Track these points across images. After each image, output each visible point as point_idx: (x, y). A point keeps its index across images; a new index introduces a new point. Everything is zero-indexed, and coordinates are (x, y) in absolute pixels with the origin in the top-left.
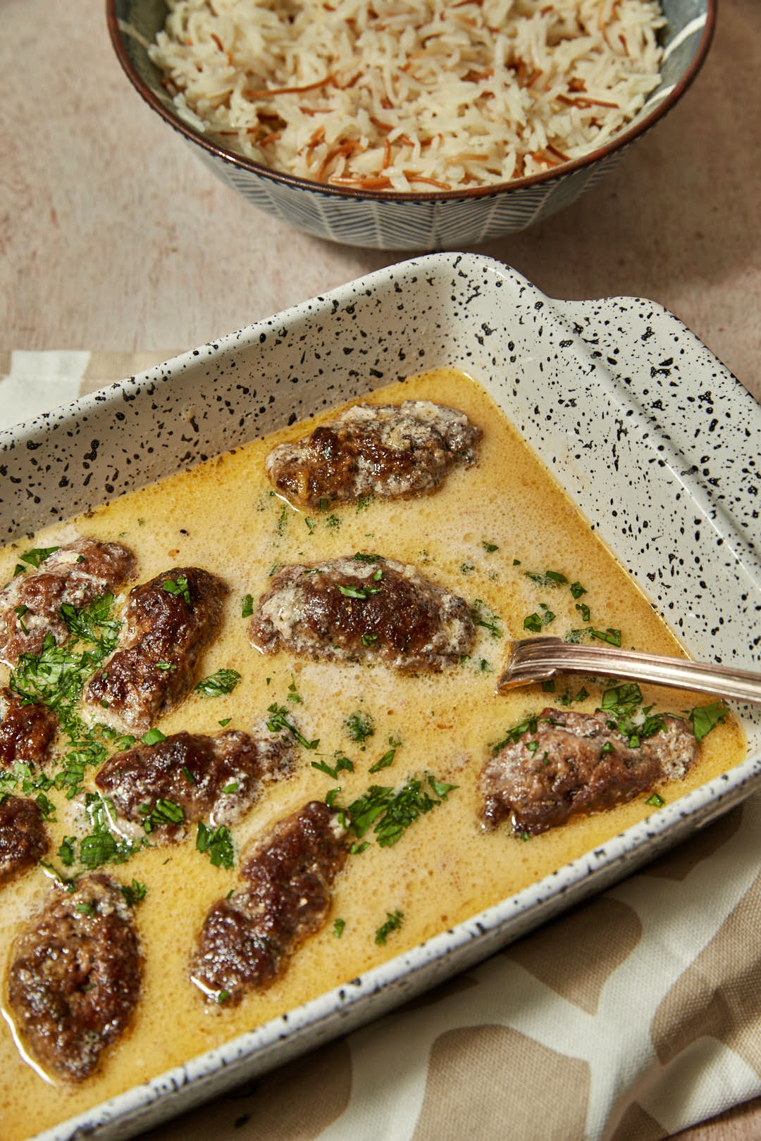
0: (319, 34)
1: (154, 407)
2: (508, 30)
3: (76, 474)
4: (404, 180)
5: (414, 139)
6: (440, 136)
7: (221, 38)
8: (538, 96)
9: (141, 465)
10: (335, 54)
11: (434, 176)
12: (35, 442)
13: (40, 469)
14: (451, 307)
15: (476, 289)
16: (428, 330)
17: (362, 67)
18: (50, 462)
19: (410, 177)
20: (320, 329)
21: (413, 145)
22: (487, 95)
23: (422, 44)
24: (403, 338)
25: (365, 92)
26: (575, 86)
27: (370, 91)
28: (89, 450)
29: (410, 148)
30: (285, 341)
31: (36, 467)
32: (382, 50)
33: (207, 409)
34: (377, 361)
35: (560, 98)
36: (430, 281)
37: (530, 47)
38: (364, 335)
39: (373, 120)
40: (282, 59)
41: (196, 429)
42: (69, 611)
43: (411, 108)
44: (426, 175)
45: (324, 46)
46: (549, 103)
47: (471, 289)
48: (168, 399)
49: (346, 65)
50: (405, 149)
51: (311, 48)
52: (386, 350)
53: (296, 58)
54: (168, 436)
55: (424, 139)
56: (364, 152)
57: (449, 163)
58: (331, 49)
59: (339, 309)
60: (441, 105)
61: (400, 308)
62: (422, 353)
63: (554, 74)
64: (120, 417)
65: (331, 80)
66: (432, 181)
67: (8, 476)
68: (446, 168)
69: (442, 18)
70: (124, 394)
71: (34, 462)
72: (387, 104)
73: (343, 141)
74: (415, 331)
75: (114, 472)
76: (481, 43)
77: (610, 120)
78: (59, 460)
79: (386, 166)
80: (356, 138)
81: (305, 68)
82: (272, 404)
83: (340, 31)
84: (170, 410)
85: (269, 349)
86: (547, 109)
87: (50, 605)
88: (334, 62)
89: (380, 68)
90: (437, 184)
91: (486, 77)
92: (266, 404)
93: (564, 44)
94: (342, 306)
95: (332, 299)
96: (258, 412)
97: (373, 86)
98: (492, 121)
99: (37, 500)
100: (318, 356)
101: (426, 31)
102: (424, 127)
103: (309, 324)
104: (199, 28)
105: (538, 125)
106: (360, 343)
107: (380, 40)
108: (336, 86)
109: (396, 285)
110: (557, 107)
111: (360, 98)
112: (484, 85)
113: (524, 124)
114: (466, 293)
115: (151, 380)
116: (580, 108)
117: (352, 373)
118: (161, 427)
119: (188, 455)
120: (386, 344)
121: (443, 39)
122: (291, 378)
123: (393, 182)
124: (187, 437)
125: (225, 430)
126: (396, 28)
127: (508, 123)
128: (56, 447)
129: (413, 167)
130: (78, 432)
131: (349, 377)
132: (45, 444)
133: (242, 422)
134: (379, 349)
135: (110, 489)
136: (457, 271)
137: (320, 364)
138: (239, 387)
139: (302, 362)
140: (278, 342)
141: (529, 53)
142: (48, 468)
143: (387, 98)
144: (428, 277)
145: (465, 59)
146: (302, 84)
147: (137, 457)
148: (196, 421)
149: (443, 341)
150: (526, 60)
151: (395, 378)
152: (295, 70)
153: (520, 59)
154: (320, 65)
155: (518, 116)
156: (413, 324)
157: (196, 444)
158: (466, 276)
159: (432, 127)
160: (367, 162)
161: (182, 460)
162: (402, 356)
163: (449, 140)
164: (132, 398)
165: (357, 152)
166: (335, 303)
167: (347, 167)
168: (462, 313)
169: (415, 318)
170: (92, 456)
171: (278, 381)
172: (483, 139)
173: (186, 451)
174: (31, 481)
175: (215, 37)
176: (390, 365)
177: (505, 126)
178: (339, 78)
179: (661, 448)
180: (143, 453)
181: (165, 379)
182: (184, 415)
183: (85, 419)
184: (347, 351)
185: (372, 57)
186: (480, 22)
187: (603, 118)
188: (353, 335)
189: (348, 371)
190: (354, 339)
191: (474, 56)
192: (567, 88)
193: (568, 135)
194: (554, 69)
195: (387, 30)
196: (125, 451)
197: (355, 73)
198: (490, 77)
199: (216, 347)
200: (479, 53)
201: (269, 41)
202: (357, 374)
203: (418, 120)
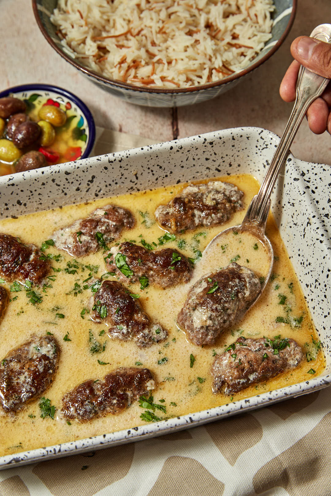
0: (124, 10)
1: (121, 167)
2: (206, 10)
3: (84, 187)
4: (160, 80)
5: (165, 61)
6: (176, 60)
7: (82, 12)
8: (219, 42)
9: (111, 188)
10: (131, 19)
11: (173, 79)
12: (68, 172)
13: (69, 182)
14: (255, 150)
15: (267, 145)
16: (243, 157)
17: (143, 26)
18: (73, 180)
19: (163, 79)
20: (197, 149)
21: (164, 64)
22: (197, 41)
23: (169, 16)
24: (232, 159)
25: (144, 38)
26: (235, 37)
27: (146, 37)
28: (91, 179)
29: (163, 65)
30: (181, 151)
31: (67, 182)
32: (152, 19)
33: (143, 171)
34: (219, 165)
35: (229, 44)
36: (248, 138)
37: (216, 18)
38: (215, 154)
39: (147, 51)
40: (108, 21)
41: (137, 178)
42: (99, 235)
43: (164, 46)
44: (170, 78)
45: (126, 15)
46: (223, 46)
47: (265, 145)
48: (127, 165)
49: (136, 25)
50: (161, 66)
51: (121, 16)
52: (224, 162)
53: (114, 20)
54: (125, 179)
55: (169, 61)
56: (144, 66)
57: (180, 73)
58: (129, 17)
59: (206, 142)
60: (177, 46)
61: (233, 146)
62: (239, 165)
63: (226, 31)
64: (106, 168)
65: (129, 32)
66: (172, 81)
67: (55, 183)
68: (178, 76)
69: (178, 4)
70: (109, 160)
71: (67, 179)
72: (153, 44)
73: (134, 61)
74: (238, 156)
75: (100, 189)
76: (194, 16)
77: (250, 54)
78: (77, 180)
79: (152, 74)
80: (139, 60)
81: (118, 25)
82: (171, 174)
83: (134, 10)
84: (127, 169)
85: (173, 153)
86: (222, 49)
87: (92, 232)
88: (131, 23)
89: (151, 27)
90: (174, 83)
91: (196, 32)
92: (168, 174)
93: (231, 17)
94: (208, 141)
95: (204, 138)
96: (164, 176)
97: (148, 35)
98: (198, 54)
99: (66, 194)
100: (194, 159)
101: (171, 10)
102: (169, 55)
103: (192, 146)
104: (72, 5)
105: (218, 56)
106: (213, 157)
107: (151, 15)
108: (132, 35)
109: (233, 137)
110: (226, 48)
111: (142, 41)
112: (196, 36)
113: (212, 55)
114: (262, 146)
115: (121, 156)
116: (237, 48)
117: (207, 168)
118: (122, 175)
119: (132, 188)
120: (224, 159)
121: (178, 14)
122: (181, 166)
123: (155, 81)
124: (133, 181)
125: (149, 181)
126: (157, 9)
127: (206, 55)
128: (77, 175)
129: (164, 74)
130: (87, 171)
131: (205, 169)
132: (72, 173)
133: (157, 179)
134: (222, 161)
135: (97, 195)
136: (260, 136)
137: (194, 162)
138: (158, 165)
139: (187, 160)
140: (178, 151)
141: (216, 21)
142: (72, 183)
143: (153, 41)
144: (247, 136)
145: (188, 24)
146: (117, 33)
147: (110, 185)
148: (138, 175)
149: (249, 162)
150: (214, 24)
151: (226, 173)
152: (114, 26)
153: (211, 23)
154: (124, 24)
155: (210, 52)
156: (238, 154)
157: (136, 184)
158: (263, 139)
159: (173, 55)
160: (144, 71)
161: (129, 189)
162: (230, 165)
163: (180, 62)
164: (112, 162)
165: (140, 67)
166: (205, 139)
167: (136, 73)
168: (259, 153)
169: (239, 151)
170: (91, 181)
171: (175, 166)
172: (195, 62)
173: (131, 186)
174: (64, 187)
175: (79, 11)
176: (225, 168)
177: (204, 57)
178: (132, 30)
179: (322, 235)
180: (113, 184)
181: (127, 157)
182: (132, 172)
183: (91, 167)
184: (207, 159)
185: (147, 22)
186: (194, 6)
187: (246, 52)
188: (211, 153)
189: (206, 167)
190: (211, 155)
191: (192, 22)
192: (231, 37)
193: (232, 60)
194: (226, 28)
195: (154, 10)
196: (105, 182)
197: (140, 29)
198: (198, 33)
199: (151, 148)
200: (193, 21)
201: (103, 13)
202: (209, 169)
203: (167, 52)
